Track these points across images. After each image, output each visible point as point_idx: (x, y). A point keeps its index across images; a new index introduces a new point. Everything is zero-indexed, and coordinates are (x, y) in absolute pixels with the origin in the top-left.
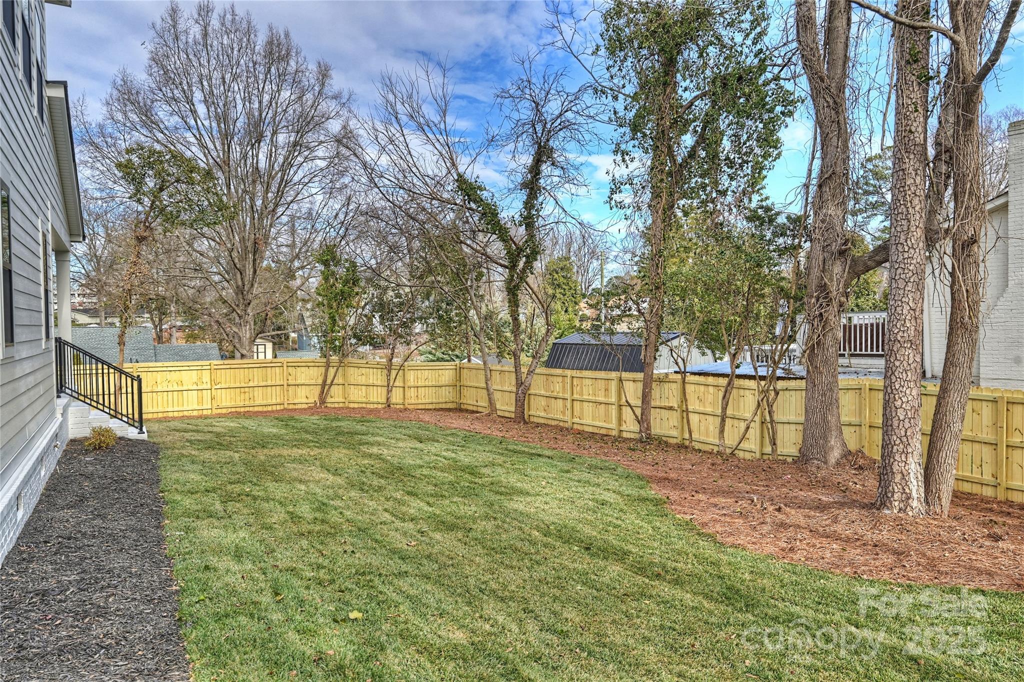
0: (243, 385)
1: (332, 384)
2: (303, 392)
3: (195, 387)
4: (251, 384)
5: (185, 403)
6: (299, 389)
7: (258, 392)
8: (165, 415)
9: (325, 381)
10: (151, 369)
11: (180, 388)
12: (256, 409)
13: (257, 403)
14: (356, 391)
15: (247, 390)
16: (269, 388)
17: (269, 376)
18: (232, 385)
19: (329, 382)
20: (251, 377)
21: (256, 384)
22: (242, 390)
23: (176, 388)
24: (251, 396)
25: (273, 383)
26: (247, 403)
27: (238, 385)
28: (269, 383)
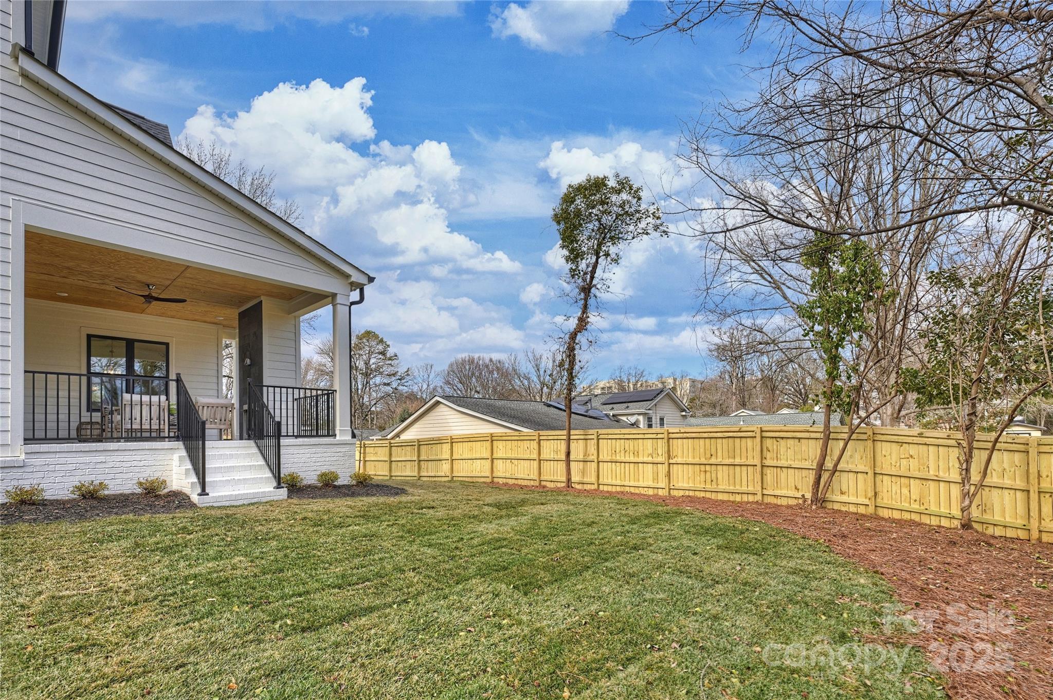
0: (703, 461)
1: (835, 470)
2: (791, 479)
3: (650, 459)
4: (713, 461)
5: (641, 479)
6: (783, 474)
7: (722, 473)
8: (622, 489)
9: (821, 465)
10: (610, 436)
11: (636, 460)
12: (721, 497)
13: (721, 487)
14: (895, 488)
15: (708, 468)
16: (738, 468)
17: (738, 452)
18: (690, 460)
19: (829, 464)
20: (713, 452)
21: (719, 460)
22: (703, 467)
23: (632, 459)
24: (714, 476)
25: (743, 461)
26: (708, 487)
27: (697, 461)
28: (737, 461)
